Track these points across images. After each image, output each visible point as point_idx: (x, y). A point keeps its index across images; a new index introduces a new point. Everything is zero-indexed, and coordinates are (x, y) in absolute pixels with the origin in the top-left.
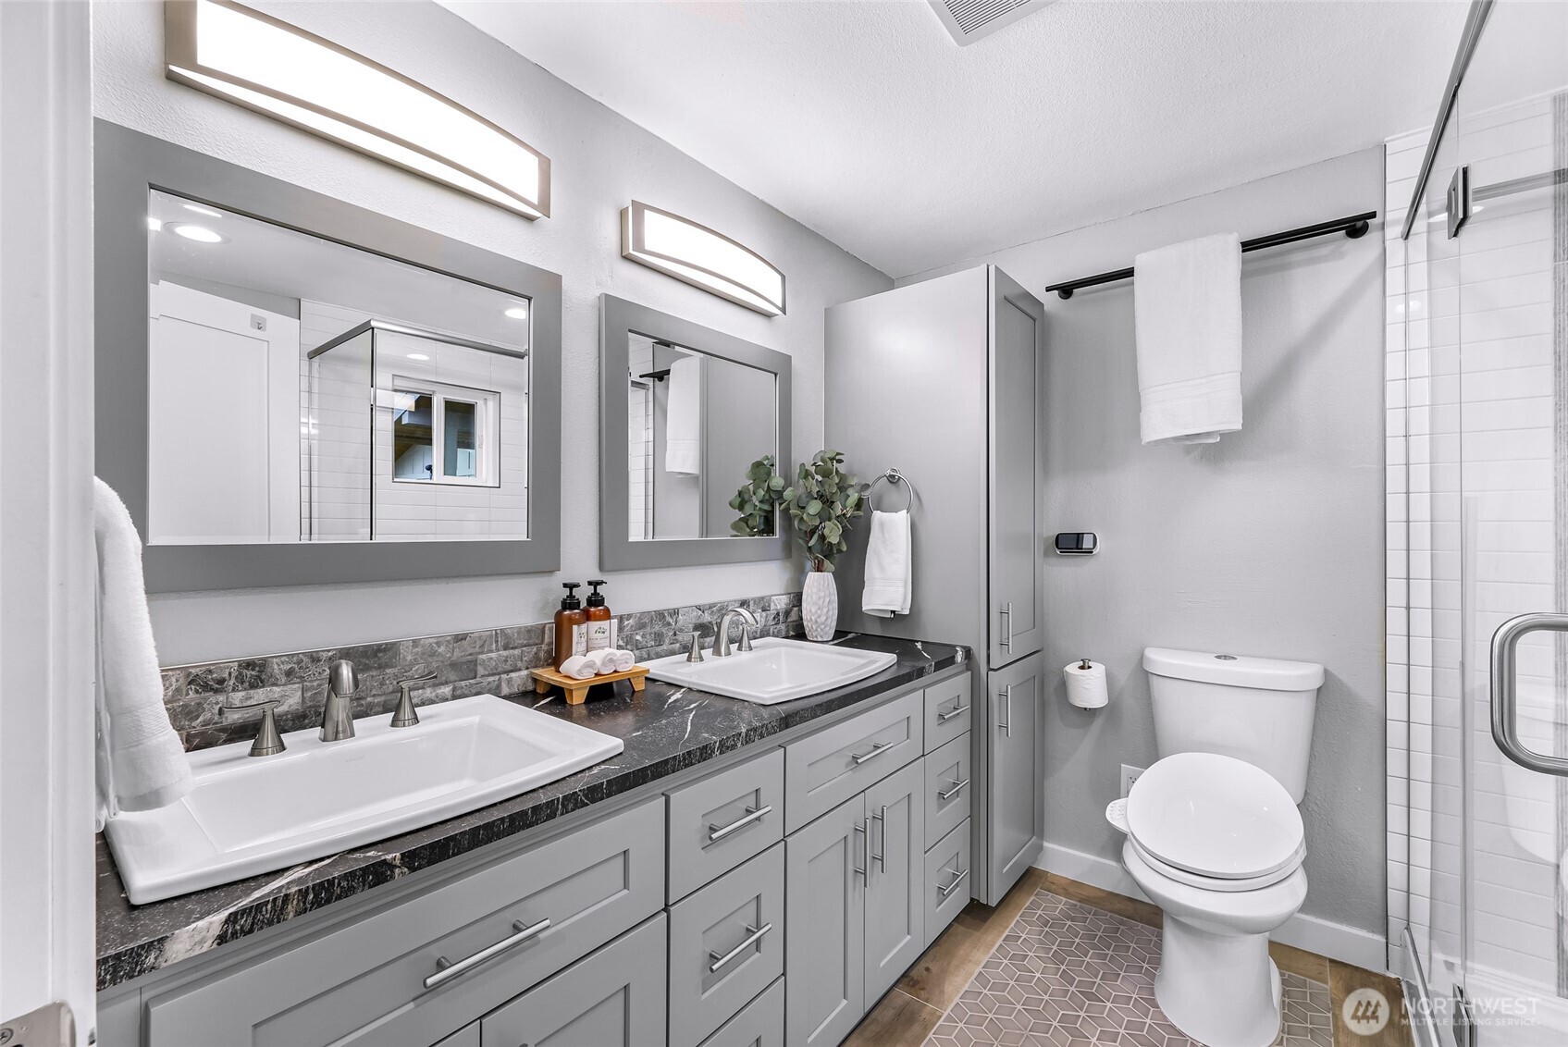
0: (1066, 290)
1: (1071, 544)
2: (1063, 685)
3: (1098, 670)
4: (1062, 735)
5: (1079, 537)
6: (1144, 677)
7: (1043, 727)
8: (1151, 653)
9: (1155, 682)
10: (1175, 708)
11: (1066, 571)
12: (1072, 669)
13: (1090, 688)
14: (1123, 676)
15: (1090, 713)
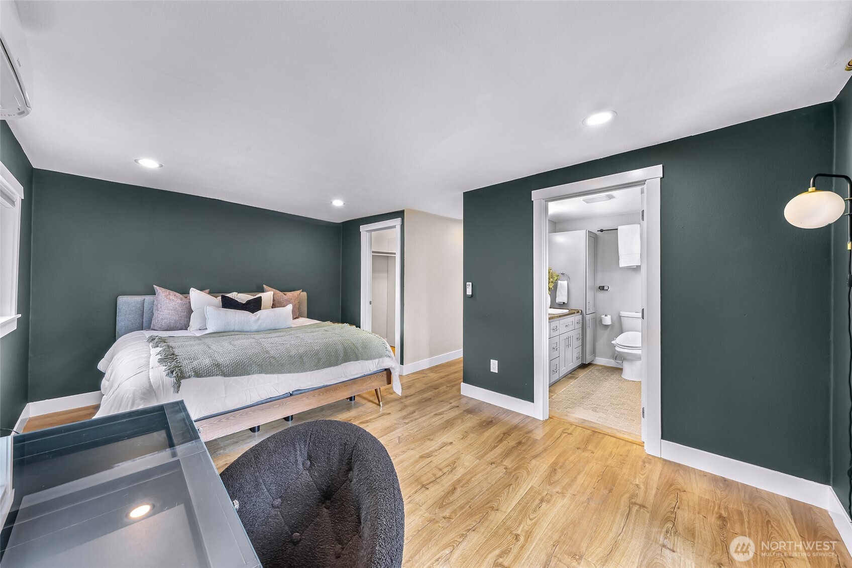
0: (602, 231)
1: (602, 288)
2: (601, 320)
3: (609, 317)
4: (600, 332)
5: (603, 287)
6: (620, 317)
7: (596, 328)
8: (621, 312)
9: (622, 317)
10: (626, 323)
11: (601, 295)
12: (603, 316)
13: (607, 320)
14: (615, 318)
15: (607, 326)
